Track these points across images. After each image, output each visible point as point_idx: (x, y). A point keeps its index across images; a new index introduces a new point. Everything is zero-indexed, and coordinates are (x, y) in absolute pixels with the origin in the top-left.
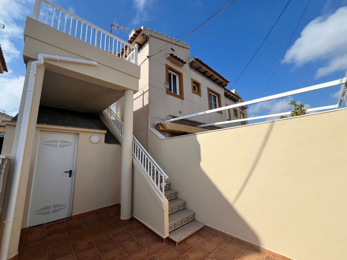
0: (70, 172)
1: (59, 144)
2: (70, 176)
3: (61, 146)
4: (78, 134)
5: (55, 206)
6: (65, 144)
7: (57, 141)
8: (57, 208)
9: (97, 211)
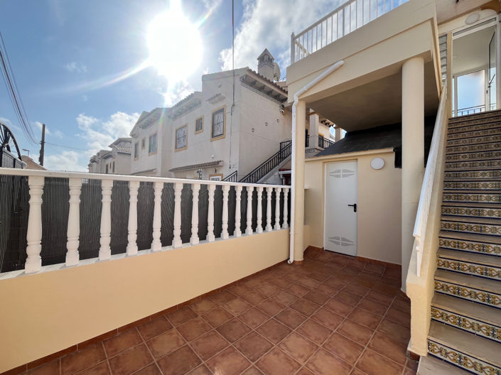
0: (355, 206)
1: (341, 174)
2: (355, 211)
3: (344, 176)
4: (357, 159)
5: (343, 239)
6: (347, 174)
7: (339, 171)
8: (346, 242)
9: (388, 264)
